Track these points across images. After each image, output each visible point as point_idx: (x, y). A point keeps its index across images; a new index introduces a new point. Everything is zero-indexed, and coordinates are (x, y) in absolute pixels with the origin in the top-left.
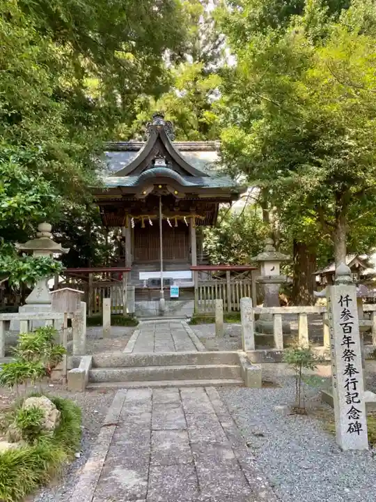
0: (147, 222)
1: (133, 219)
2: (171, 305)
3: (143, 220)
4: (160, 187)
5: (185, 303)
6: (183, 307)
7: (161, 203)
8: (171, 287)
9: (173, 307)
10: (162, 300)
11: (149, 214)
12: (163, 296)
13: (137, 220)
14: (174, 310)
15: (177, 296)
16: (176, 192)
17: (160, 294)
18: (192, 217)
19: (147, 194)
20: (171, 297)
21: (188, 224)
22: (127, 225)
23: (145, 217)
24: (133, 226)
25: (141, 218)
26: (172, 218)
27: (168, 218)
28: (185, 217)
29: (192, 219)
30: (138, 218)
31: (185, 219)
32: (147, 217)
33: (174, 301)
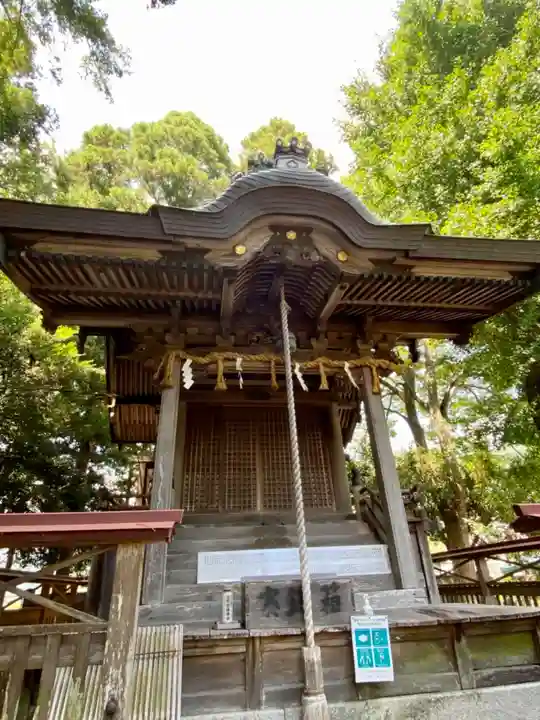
1: (189, 362)
3: (221, 367)
4: (291, 235)
7: (284, 303)
8: (354, 623)
11: (241, 352)
13: (204, 365)
15: (385, 674)
16: (342, 256)
18: (367, 366)
19: (249, 257)
20: (359, 679)
21: (360, 385)
22: (172, 381)
23: (227, 359)
24: (189, 383)
25: (216, 362)
26: (311, 364)
27: (298, 366)
28: (347, 365)
29: (366, 371)
30: (203, 360)
31: (346, 370)
32: (235, 360)
33: (372, 703)
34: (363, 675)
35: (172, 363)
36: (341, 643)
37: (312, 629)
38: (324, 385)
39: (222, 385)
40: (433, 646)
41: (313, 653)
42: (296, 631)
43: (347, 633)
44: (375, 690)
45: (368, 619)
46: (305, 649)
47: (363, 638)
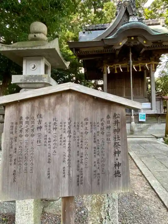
0: (118, 69)
1: (109, 67)
2: (139, 127)
3: (116, 67)
4: (133, 38)
5: (150, 126)
6: (149, 128)
7: (131, 53)
8: (140, 114)
9: (141, 128)
10: (133, 123)
11: (120, 63)
12: (134, 120)
13: (112, 67)
14: (142, 130)
15: (144, 120)
16: (145, 42)
17: (131, 119)
18: (151, 64)
19: (122, 45)
20: (139, 121)
21: (149, 69)
22: (105, 71)
23: (117, 66)
24: (109, 72)
25: (115, 66)
26: (137, 65)
27: (134, 66)
28: (146, 64)
29: (151, 65)
30: (112, 66)
31: (146, 66)
32: (119, 66)
33: (142, 124)
34: (140, 120)
35: (105, 67)
36: (137, 116)
37: (133, 114)
38: (140, 70)
39: (116, 72)
40: (154, 118)
41: (133, 117)
42: (130, 114)
43: (138, 115)
44: (142, 122)
45: (142, 114)
46: (132, 117)
47: (141, 116)
